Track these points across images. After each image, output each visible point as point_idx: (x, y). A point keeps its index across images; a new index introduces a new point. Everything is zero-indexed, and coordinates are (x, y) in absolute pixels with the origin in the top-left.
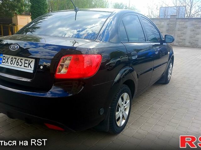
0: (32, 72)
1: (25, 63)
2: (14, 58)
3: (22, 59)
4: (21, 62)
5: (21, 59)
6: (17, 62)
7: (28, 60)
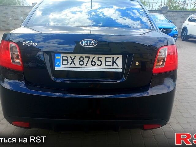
0: (121, 70)
1: (106, 61)
2: (84, 57)
3: (101, 57)
4: (98, 60)
5: (98, 58)
6: (92, 61)
7: (111, 58)
